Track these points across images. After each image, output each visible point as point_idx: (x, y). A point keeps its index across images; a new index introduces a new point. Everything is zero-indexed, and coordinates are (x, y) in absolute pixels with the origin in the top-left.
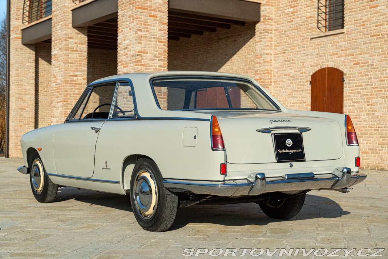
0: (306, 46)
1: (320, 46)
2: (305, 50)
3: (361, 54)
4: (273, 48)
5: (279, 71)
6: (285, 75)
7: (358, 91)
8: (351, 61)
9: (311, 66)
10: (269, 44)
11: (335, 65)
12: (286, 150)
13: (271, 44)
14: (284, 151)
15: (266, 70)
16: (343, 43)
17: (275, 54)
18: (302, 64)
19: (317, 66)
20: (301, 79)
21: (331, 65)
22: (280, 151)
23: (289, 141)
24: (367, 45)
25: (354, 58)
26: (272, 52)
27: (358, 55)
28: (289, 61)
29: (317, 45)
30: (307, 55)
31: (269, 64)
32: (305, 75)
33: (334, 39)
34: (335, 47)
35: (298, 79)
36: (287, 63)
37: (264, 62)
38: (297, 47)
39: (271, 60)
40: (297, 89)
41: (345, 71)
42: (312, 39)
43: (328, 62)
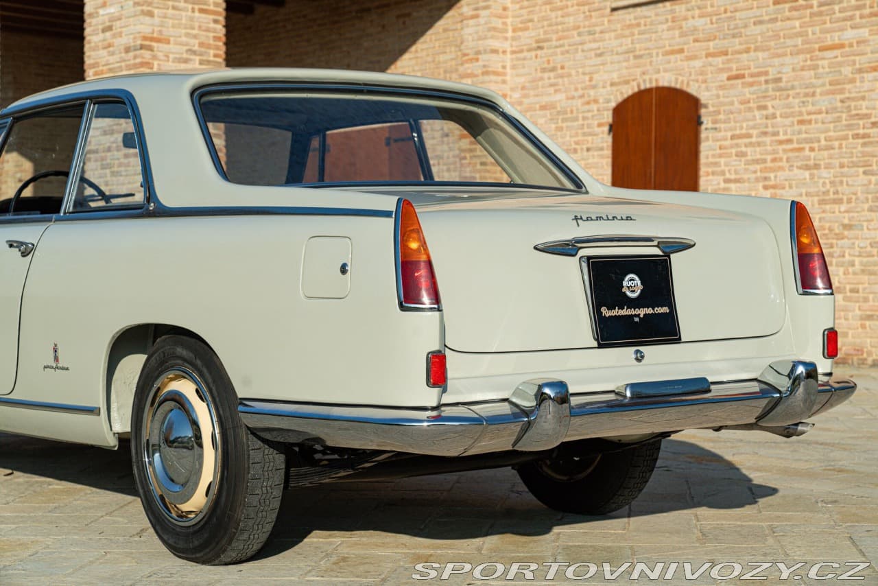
0: (598, 29)
1: (636, 31)
2: (595, 41)
3: (747, 51)
4: (510, 34)
5: (525, 96)
6: (543, 108)
7: (739, 149)
8: (721, 70)
9: (612, 84)
10: (498, 23)
11: (677, 79)
12: (623, 309)
13: (505, 24)
14: (617, 312)
16: (699, 23)
17: (513, 52)
18: (587, 78)
19: (627, 82)
20: (584, 118)
21: (666, 80)
22: (605, 312)
23: (632, 280)
24: (763, 27)
25: (729, 61)
26: (507, 46)
27: (740, 52)
28: (553, 69)
29: (630, 26)
30: (600, 55)
31: (500, 78)
32: (594, 107)
33: (673, 11)
34: (677, 32)
35: (576, 119)
36: (546, 75)
37: (486, 73)
38: (575, 33)
39: (504, 67)
40: (574, 146)
41: (704, 97)
42: (614, 10)
43: (658, 72)
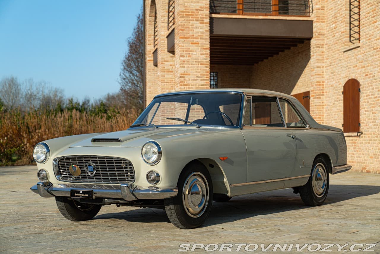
0: (341, 59)
1: (348, 59)
2: (341, 63)
3: (369, 66)
5: (328, 82)
6: (331, 86)
7: (367, 100)
8: (364, 73)
9: (344, 78)
10: (320, 58)
13: (323, 57)
15: (317, 82)
16: (360, 56)
17: (326, 67)
18: (339, 76)
19: (346, 77)
20: (339, 90)
21: (354, 76)
24: (371, 58)
25: (365, 70)
26: (324, 65)
27: (367, 67)
28: (333, 73)
30: (342, 68)
31: (321, 76)
32: (340, 86)
33: (355, 53)
34: (356, 60)
35: (337, 90)
36: (332, 75)
37: (316, 75)
38: (337, 60)
39: (323, 72)
40: (337, 99)
41: (361, 82)
42: (344, 52)
43: (352, 73)
